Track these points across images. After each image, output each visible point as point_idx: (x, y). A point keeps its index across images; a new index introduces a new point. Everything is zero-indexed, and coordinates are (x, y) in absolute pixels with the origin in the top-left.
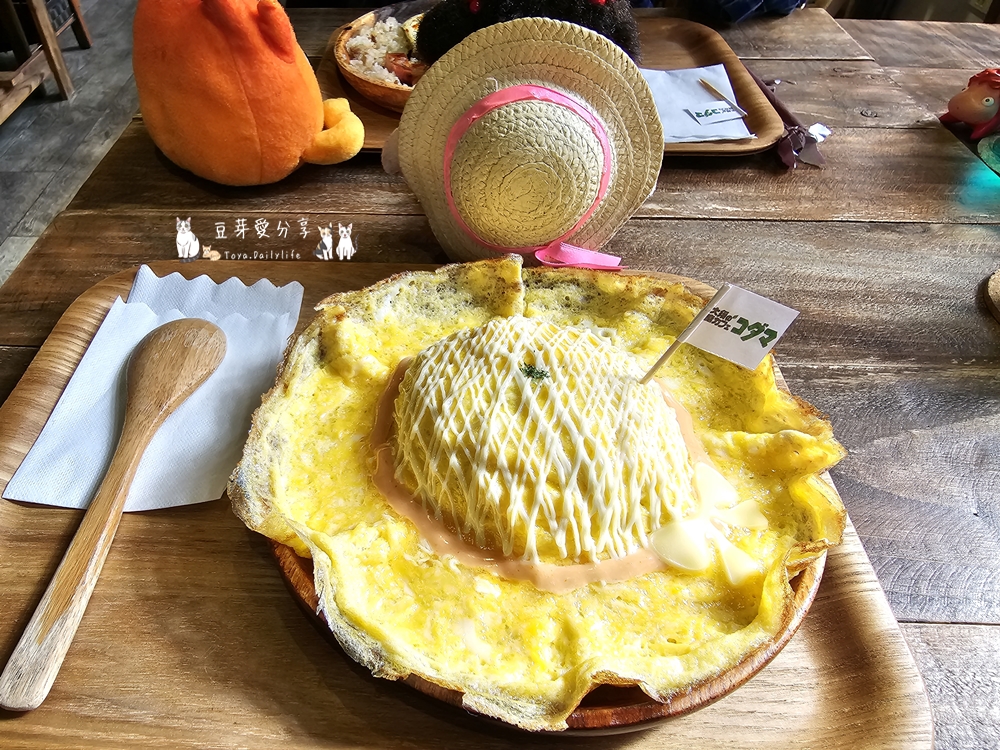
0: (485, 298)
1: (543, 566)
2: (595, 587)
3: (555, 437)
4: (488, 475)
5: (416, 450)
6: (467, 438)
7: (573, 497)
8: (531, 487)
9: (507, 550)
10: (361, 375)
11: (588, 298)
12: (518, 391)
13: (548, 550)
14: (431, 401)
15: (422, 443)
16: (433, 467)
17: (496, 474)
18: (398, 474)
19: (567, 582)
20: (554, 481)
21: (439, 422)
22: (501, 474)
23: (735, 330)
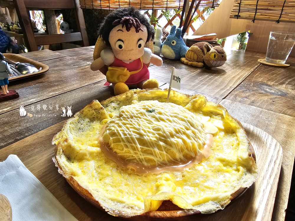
0: (94, 118)
1: (202, 152)
2: (212, 148)
3: (175, 119)
5: (145, 152)
6: (159, 134)
7: (192, 128)
8: (184, 133)
9: (193, 155)
10: (91, 154)
11: (118, 104)
12: (154, 117)
13: (200, 147)
14: (135, 136)
15: (145, 148)
16: (156, 150)
17: (175, 137)
18: (146, 164)
20: (187, 129)
21: (146, 138)
22: (176, 136)
23: (176, 80)
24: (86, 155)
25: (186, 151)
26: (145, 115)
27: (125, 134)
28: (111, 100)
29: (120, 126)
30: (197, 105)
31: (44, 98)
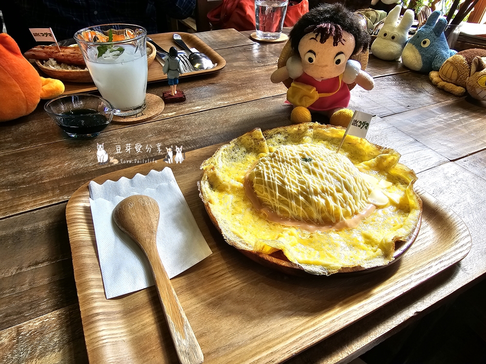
0: (251, 148)
1: (348, 221)
2: (364, 221)
3: (329, 176)
4: (316, 197)
5: (281, 201)
6: (302, 188)
7: (345, 192)
8: (332, 195)
9: (333, 220)
10: (233, 188)
11: (286, 137)
12: (307, 167)
13: (346, 214)
14: (277, 182)
15: (284, 198)
16: (294, 203)
17: (319, 195)
18: (278, 213)
19: (356, 223)
20: (338, 191)
21: (287, 188)
22: (320, 195)
23: (359, 126)
24: (227, 187)
25: (327, 214)
26: (298, 163)
27: (269, 178)
28: (278, 131)
29: (268, 168)
30: (385, 163)
31: (211, 108)
